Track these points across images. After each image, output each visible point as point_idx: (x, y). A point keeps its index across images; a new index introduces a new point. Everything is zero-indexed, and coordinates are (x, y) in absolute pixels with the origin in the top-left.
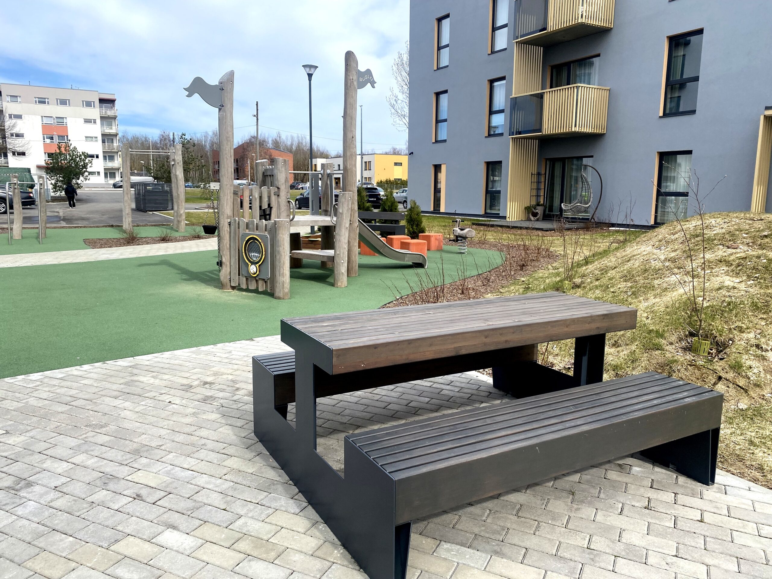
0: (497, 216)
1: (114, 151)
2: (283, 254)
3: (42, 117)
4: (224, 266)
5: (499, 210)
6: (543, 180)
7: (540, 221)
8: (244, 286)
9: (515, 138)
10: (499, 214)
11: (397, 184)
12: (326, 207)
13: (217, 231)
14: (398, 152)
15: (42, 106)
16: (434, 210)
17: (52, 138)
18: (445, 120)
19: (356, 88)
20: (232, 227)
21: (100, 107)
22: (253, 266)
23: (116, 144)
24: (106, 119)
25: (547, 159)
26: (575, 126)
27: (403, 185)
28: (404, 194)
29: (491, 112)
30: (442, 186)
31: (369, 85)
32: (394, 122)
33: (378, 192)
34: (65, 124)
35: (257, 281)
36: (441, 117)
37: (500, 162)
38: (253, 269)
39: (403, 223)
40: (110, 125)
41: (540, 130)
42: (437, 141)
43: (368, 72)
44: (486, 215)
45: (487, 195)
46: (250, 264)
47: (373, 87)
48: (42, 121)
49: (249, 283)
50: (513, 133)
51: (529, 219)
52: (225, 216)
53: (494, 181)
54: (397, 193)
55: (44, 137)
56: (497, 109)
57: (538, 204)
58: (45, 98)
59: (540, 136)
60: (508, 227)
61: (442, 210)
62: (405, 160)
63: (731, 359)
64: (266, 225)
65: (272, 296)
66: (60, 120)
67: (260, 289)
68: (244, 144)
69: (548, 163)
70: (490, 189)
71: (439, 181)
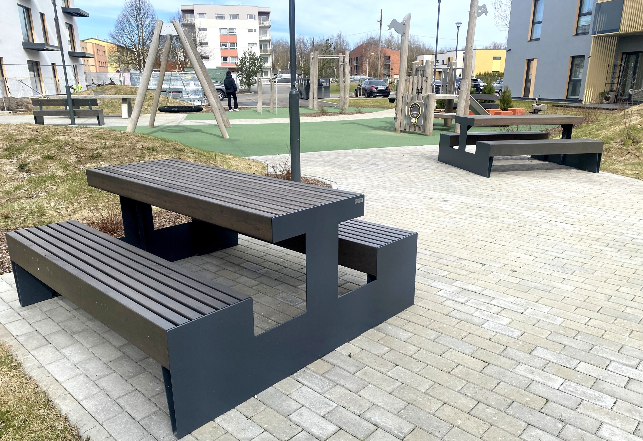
0: (576, 100)
1: (268, 54)
2: (431, 112)
3: (220, 29)
4: (398, 120)
5: (577, 96)
6: (618, 70)
7: (611, 104)
8: (408, 130)
9: (596, 37)
10: (578, 99)
11: (494, 76)
12: (450, 89)
13: (395, 101)
14: (498, 46)
15: (220, 20)
16: (524, 96)
17: (225, 45)
18: (540, 22)
19: (476, 16)
20: (404, 99)
21: (259, 19)
22: (414, 119)
23: (269, 48)
24: (264, 29)
25: (623, 53)
27: (500, 77)
28: (500, 85)
29: (580, 15)
30: (533, 77)
31: (484, 13)
32: (497, 23)
33: (478, 83)
34: (235, 33)
35: (415, 127)
36: (538, 19)
37: (583, 56)
38: (414, 120)
39: (497, 102)
40: (265, 33)
41: (618, 30)
42: (531, 40)
43: (484, 6)
44: (567, 100)
45: (570, 83)
46: (412, 118)
47: (486, 15)
48: (220, 32)
49: (411, 128)
50: (596, 32)
51: (602, 103)
52: (401, 93)
53: (576, 73)
54: (494, 84)
55: (221, 45)
56: (587, 12)
57: (611, 91)
58: (222, 14)
59: (619, 35)
60: (584, 108)
61: (531, 96)
62: (503, 54)
63: (638, 146)
64: (423, 97)
65: (423, 135)
66: (232, 31)
67: (416, 132)
68: (363, 44)
69: (624, 56)
70: (573, 79)
71: (530, 73)
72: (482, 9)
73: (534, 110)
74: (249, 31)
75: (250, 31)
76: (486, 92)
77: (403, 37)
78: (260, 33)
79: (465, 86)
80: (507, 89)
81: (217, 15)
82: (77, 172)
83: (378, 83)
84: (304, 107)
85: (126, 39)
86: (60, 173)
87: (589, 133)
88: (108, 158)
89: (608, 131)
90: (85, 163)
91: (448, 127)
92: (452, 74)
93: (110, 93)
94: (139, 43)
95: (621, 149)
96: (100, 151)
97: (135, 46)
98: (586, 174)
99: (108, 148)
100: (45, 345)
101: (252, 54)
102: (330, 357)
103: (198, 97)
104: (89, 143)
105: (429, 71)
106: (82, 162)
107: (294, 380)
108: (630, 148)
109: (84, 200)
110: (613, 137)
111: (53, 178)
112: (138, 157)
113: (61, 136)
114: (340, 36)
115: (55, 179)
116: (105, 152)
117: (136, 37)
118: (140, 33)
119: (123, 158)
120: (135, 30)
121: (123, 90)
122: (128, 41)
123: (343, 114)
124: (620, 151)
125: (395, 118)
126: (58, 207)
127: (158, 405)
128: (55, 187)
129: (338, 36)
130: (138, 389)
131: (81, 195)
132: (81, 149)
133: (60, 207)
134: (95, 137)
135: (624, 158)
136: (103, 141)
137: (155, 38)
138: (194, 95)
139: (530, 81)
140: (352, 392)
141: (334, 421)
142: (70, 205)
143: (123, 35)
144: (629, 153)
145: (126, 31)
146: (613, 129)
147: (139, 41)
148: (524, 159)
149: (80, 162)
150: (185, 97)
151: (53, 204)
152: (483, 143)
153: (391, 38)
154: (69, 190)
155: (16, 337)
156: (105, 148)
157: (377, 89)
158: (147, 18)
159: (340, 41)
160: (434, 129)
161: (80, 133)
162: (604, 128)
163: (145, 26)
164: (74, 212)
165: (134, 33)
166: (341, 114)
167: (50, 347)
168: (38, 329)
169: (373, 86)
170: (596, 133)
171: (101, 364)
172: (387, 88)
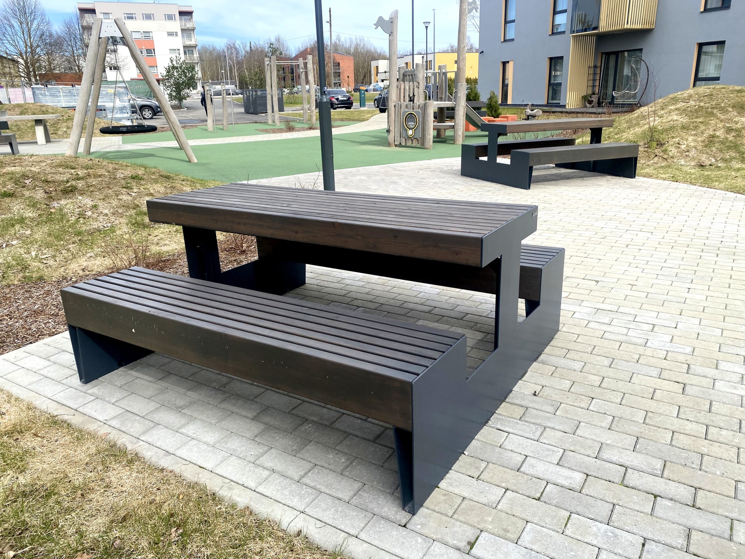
0: (558, 105)
1: (194, 62)
2: (430, 122)
3: (131, 31)
4: (391, 132)
5: (560, 100)
6: (598, 72)
7: (595, 107)
8: (403, 144)
9: (575, 36)
10: (559, 103)
12: (442, 96)
15: (130, 21)
16: (502, 102)
18: (513, 21)
20: (397, 108)
23: (196, 55)
25: (603, 53)
26: (627, 23)
29: (555, 13)
30: (510, 81)
31: (474, 10)
34: (151, 38)
35: (412, 140)
36: (509, 19)
37: (561, 58)
38: (410, 132)
40: (190, 37)
41: (596, 28)
42: (505, 41)
43: (474, 2)
44: (548, 105)
45: (550, 87)
46: (408, 129)
49: (407, 141)
50: (574, 31)
51: (585, 107)
53: (555, 76)
56: (561, 9)
57: (594, 94)
58: (132, 14)
59: (598, 34)
60: (567, 112)
61: (509, 102)
63: (664, 148)
64: (419, 105)
65: (423, 148)
66: (147, 35)
67: (414, 145)
68: (307, 49)
69: (604, 56)
70: (552, 82)
71: (507, 77)
72: (473, 5)
73: (528, 116)
74: (168, 35)
75: (170, 34)
76: (472, 98)
77: (391, 37)
78: (183, 37)
79: (462, 92)
80: (494, 94)
81: (126, 15)
82: (53, 210)
83: (337, 93)
84: (261, 123)
85: (8, 46)
86: (29, 214)
87: (609, 137)
88: (87, 191)
89: (628, 134)
90: (59, 199)
91: (442, 138)
92: (442, 79)
93: (13, 113)
94: (26, 50)
95: (648, 153)
96: (74, 183)
97: (21, 55)
98: (625, 180)
99: (82, 179)
100: (153, 427)
101: (181, 62)
102: (513, 398)
103: (126, 115)
104: (54, 173)
105: (421, 75)
106: (54, 198)
107: (494, 429)
108: (656, 151)
109: (74, 245)
110: (636, 140)
111: (22, 220)
112: (124, 188)
113: (11, 167)
114: (278, 40)
115: (26, 221)
116: (80, 185)
117: (21, 43)
118: (26, 37)
119: (106, 190)
120: (20, 34)
121: (31, 109)
122: (12, 48)
123: (313, 129)
124: (647, 154)
125: (388, 131)
126: (43, 257)
127: (356, 479)
128: (28, 232)
129: (276, 39)
130: (317, 463)
131: (69, 240)
132: (47, 182)
133: (45, 256)
134: (60, 166)
135: (652, 161)
136: (73, 171)
137: (93, 41)
138: (120, 113)
139: (507, 85)
140: (568, 433)
141: (574, 468)
142: (57, 253)
143: (4, 42)
144: (656, 156)
145: (7, 36)
146: (632, 132)
147: (26, 48)
148: (549, 168)
149: (52, 198)
150: (110, 116)
151: (33, 254)
152: (520, 152)
153: (338, 41)
154: (50, 235)
155: (105, 422)
156: (79, 179)
157: (337, 99)
158: (34, 19)
159: (279, 45)
160: (434, 142)
161: (36, 162)
162: (624, 131)
163: (32, 29)
164: (67, 262)
165: (18, 38)
166: (310, 128)
167: (162, 428)
168: (128, 409)
169: (333, 97)
170: (616, 137)
171: (246, 440)
172: (349, 98)
